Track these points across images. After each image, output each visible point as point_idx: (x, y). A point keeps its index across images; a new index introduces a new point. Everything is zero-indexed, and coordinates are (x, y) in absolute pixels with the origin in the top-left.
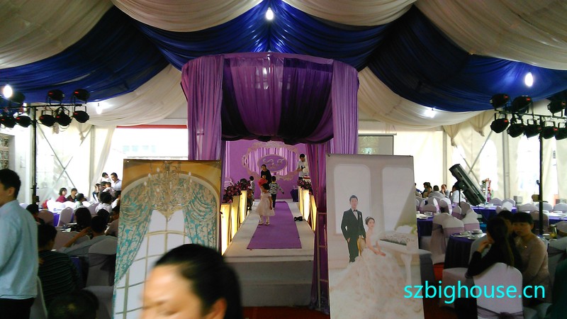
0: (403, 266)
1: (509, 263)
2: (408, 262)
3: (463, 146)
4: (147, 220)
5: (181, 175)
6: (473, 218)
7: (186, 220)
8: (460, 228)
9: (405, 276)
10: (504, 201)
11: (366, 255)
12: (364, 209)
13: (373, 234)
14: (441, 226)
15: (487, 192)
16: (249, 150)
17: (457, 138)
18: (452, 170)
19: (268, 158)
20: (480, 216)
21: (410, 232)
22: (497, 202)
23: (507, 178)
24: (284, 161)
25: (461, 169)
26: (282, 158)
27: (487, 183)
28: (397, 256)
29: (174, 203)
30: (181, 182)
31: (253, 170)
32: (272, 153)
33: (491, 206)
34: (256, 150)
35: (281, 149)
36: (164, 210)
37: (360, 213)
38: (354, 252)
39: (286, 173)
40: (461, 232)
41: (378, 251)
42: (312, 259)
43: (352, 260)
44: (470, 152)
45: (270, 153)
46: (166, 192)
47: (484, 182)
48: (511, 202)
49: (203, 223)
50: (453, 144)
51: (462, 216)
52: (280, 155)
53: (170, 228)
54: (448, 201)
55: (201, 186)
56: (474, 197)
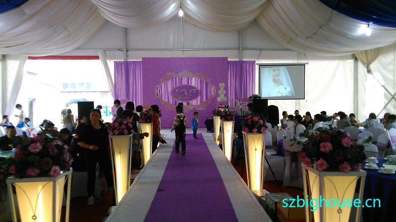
16: (161, 80)
19: (180, 88)
24: (197, 91)
26: (195, 88)
31: (167, 100)
32: (184, 82)
34: (168, 80)
35: (194, 79)
39: (199, 103)
45: (183, 84)
50: (369, 71)
52: (193, 84)
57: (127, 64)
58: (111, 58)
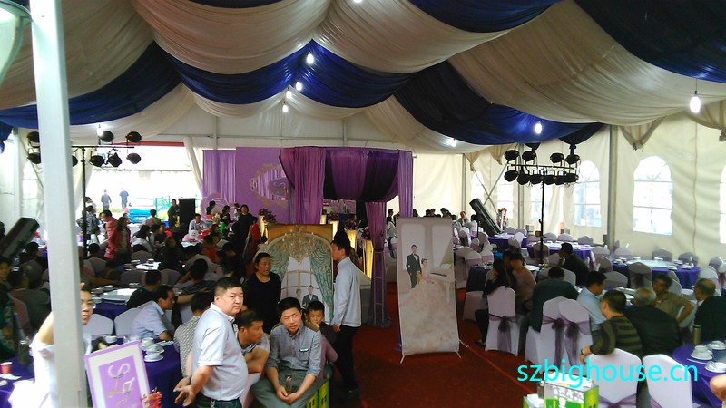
0: (444, 290)
1: (507, 287)
2: (448, 286)
3: (482, 172)
4: (286, 264)
5: (308, 234)
6: (489, 249)
7: (312, 263)
8: (479, 260)
9: (446, 297)
10: (517, 231)
11: (422, 283)
12: (421, 253)
13: (426, 269)
14: (463, 258)
15: (502, 221)
16: (257, 172)
17: (477, 164)
18: (472, 203)
19: (278, 181)
20: (495, 246)
21: (449, 267)
22: (511, 232)
23: (521, 207)
25: (479, 203)
27: (503, 212)
28: (441, 284)
29: (303, 252)
30: (307, 239)
31: (263, 195)
33: (505, 236)
34: (265, 173)
36: (297, 258)
37: (418, 256)
38: (414, 282)
40: (480, 263)
41: (429, 280)
42: (370, 287)
43: (413, 287)
44: (489, 178)
45: (282, 176)
46: (297, 245)
47: (500, 211)
48: (523, 231)
49: (323, 265)
50: (472, 170)
51: (480, 248)
53: (301, 269)
54: (466, 230)
55: (320, 241)
56: (490, 228)
57: (217, 154)
58: (199, 145)
